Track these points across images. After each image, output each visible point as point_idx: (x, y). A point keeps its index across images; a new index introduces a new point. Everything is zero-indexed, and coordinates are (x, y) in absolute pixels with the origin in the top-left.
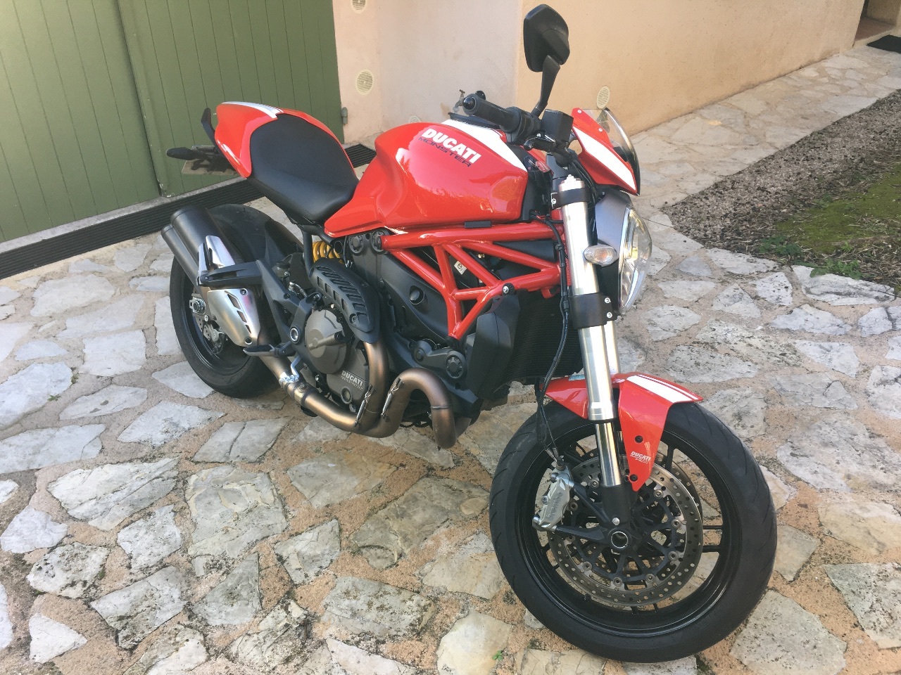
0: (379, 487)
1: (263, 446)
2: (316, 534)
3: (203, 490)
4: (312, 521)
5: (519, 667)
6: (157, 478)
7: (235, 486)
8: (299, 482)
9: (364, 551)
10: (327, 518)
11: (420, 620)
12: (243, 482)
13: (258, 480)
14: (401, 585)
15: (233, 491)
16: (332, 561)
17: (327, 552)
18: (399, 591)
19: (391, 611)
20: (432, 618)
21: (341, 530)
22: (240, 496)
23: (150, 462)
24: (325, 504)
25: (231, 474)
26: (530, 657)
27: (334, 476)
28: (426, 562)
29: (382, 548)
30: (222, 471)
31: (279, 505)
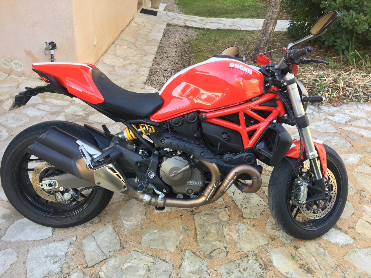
0: (185, 229)
1: (115, 240)
2: (187, 261)
3: (115, 276)
4: (179, 257)
5: (302, 257)
7: (127, 265)
8: (152, 245)
9: (211, 255)
10: (183, 252)
11: (260, 264)
12: (128, 261)
13: (135, 256)
14: (239, 258)
15: (130, 267)
16: (207, 266)
17: (201, 264)
18: (241, 260)
19: (249, 269)
20: (263, 261)
21: (194, 253)
22: (135, 267)
24: (175, 247)
25: (118, 261)
26: (301, 252)
27: (163, 234)
28: (235, 244)
29: (216, 249)
30: (112, 262)
31: (158, 260)
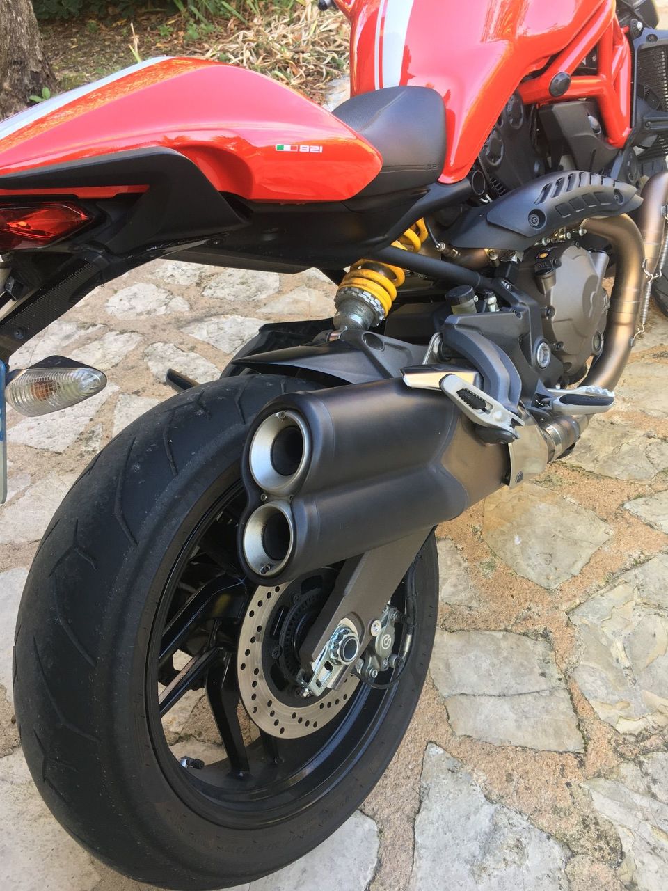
1: (503, 644)
3: (649, 694)
6: (654, 796)
7: (618, 649)
10: (627, 515)
12: (604, 641)
15: (628, 646)
21: (639, 497)
22: (634, 633)
23: (618, 839)
24: (602, 524)
25: (592, 664)
29: (646, 454)
30: (590, 681)
31: (630, 575)
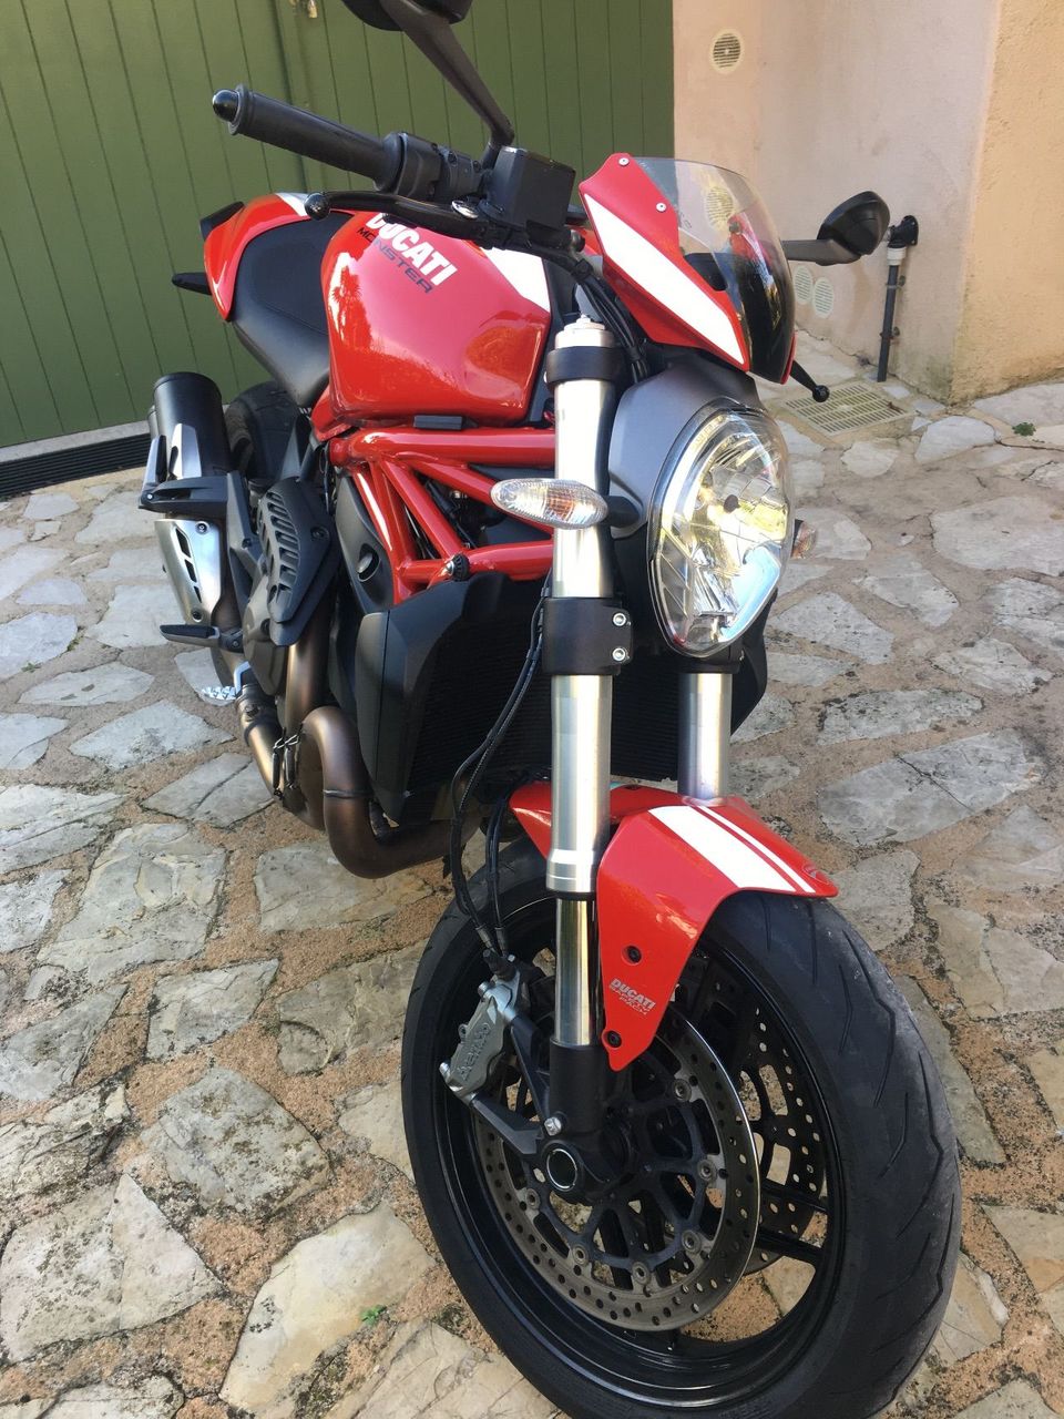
0: (384, 921)
1: (253, 803)
2: (231, 977)
3: (125, 857)
4: (241, 952)
5: (392, 1354)
6: (79, 821)
7: (172, 862)
8: (265, 880)
9: (285, 1029)
10: (266, 954)
11: (287, 1192)
12: (185, 857)
13: (209, 860)
14: (299, 1114)
15: (165, 870)
16: (224, 1033)
17: (227, 1015)
18: (290, 1123)
19: (253, 1158)
20: (309, 1196)
21: (274, 981)
22: (169, 880)
23: (87, 794)
24: (278, 928)
25: (179, 840)
26: (424, 1341)
27: (325, 882)
28: (369, 1080)
29: (317, 1033)
30: (169, 832)
31: (211, 912)
